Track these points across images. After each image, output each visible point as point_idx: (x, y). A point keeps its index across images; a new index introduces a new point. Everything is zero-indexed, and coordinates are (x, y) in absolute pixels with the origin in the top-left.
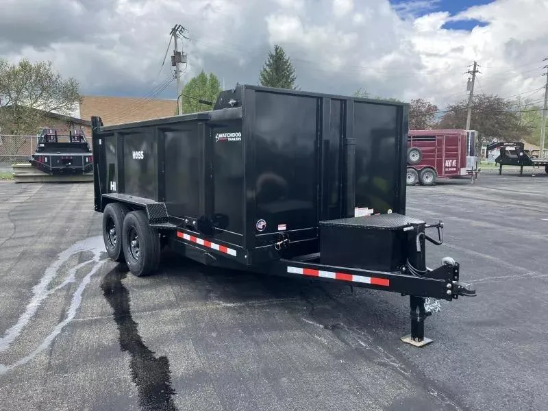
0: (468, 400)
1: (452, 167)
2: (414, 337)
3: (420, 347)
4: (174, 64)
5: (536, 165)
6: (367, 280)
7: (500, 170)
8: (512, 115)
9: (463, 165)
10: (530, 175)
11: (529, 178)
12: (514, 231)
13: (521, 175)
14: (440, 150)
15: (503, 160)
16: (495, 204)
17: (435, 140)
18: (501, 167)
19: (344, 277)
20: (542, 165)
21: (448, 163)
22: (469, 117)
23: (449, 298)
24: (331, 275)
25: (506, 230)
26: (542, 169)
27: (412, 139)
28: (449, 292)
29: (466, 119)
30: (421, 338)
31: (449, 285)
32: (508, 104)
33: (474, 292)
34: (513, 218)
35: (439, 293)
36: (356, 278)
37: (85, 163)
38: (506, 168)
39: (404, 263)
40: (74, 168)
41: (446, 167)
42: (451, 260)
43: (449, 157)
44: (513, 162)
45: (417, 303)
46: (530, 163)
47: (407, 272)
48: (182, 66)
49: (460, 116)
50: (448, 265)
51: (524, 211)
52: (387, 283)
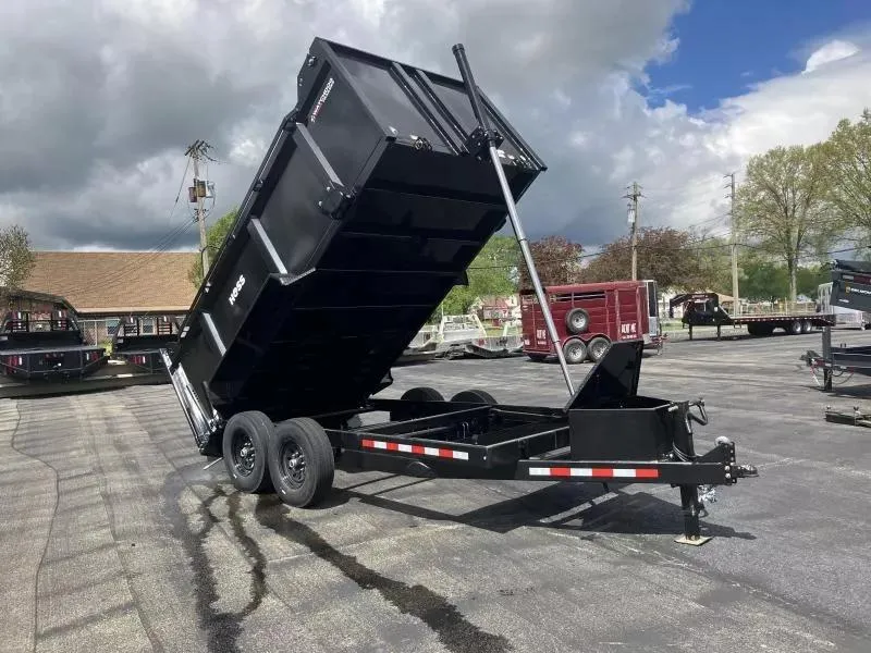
0: (774, 585)
1: (631, 333)
2: (689, 536)
3: (701, 544)
4: (194, 200)
5: (737, 323)
6: (631, 473)
7: (690, 333)
8: (688, 253)
9: (646, 329)
10: (730, 338)
11: (730, 342)
12: (743, 414)
13: (719, 338)
14: (613, 312)
15: (693, 318)
16: (704, 381)
17: (603, 297)
18: (691, 328)
19: (603, 473)
20: (744, 323)
21: (625, 328)
22: (634, 259)
23: (729, 482)
24: (587, 472)
25: (732, 413)
26: (744, 330)
27: (573, 297)
28: (728, 475)
29: (631, 262)
30: (697, 537)
31: (727, 468)
32: (683, 238)
33: (755, 472)
34: (735, 397)
35: (717, 479)
36: (618, 473)
37: (85, 362)
38: (698, 331)
39: (670, 449)
40: (66, 371)
41: (624, 334)
42: (724, 439)
43: (625, 320)
44: (705, 321)
45: (689, 495)
46: (730, 322)
47: (676, 459)
48: (206, 203)
49: (622, 258)
50: (722, 445)
51: (742, 388)
52: (655, 473)
